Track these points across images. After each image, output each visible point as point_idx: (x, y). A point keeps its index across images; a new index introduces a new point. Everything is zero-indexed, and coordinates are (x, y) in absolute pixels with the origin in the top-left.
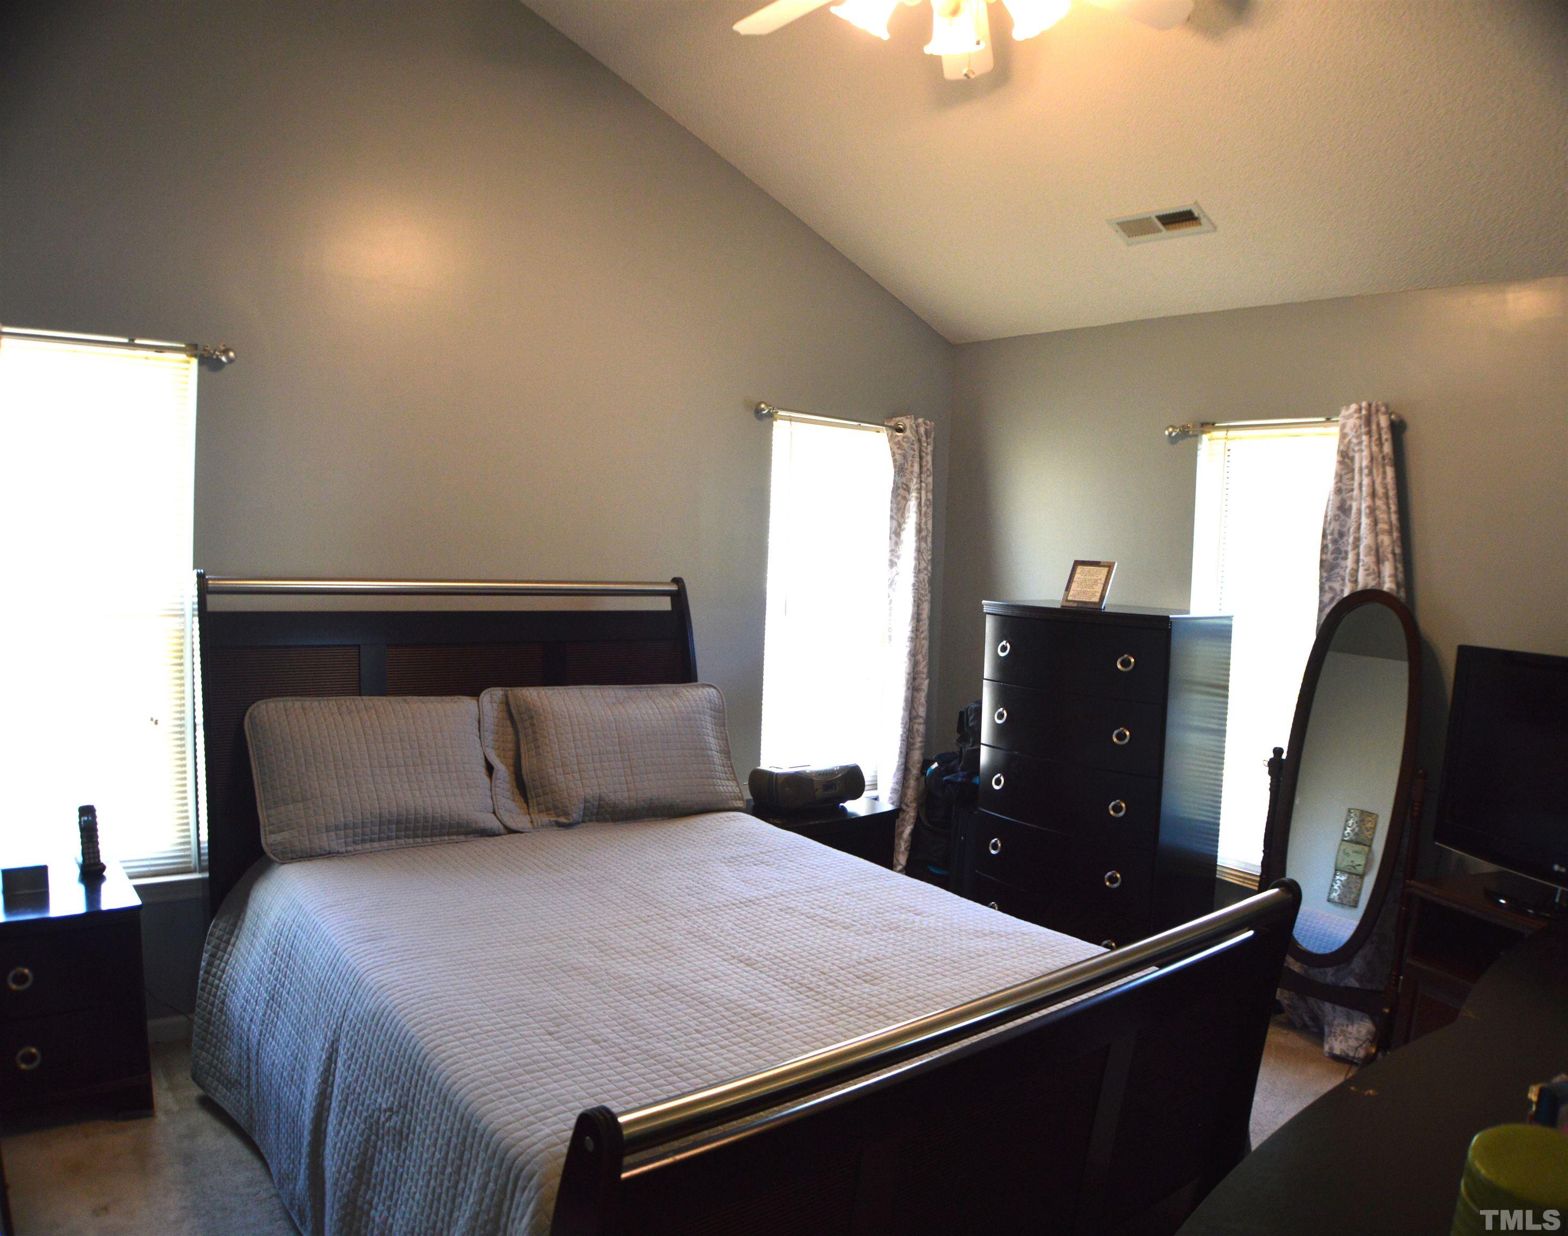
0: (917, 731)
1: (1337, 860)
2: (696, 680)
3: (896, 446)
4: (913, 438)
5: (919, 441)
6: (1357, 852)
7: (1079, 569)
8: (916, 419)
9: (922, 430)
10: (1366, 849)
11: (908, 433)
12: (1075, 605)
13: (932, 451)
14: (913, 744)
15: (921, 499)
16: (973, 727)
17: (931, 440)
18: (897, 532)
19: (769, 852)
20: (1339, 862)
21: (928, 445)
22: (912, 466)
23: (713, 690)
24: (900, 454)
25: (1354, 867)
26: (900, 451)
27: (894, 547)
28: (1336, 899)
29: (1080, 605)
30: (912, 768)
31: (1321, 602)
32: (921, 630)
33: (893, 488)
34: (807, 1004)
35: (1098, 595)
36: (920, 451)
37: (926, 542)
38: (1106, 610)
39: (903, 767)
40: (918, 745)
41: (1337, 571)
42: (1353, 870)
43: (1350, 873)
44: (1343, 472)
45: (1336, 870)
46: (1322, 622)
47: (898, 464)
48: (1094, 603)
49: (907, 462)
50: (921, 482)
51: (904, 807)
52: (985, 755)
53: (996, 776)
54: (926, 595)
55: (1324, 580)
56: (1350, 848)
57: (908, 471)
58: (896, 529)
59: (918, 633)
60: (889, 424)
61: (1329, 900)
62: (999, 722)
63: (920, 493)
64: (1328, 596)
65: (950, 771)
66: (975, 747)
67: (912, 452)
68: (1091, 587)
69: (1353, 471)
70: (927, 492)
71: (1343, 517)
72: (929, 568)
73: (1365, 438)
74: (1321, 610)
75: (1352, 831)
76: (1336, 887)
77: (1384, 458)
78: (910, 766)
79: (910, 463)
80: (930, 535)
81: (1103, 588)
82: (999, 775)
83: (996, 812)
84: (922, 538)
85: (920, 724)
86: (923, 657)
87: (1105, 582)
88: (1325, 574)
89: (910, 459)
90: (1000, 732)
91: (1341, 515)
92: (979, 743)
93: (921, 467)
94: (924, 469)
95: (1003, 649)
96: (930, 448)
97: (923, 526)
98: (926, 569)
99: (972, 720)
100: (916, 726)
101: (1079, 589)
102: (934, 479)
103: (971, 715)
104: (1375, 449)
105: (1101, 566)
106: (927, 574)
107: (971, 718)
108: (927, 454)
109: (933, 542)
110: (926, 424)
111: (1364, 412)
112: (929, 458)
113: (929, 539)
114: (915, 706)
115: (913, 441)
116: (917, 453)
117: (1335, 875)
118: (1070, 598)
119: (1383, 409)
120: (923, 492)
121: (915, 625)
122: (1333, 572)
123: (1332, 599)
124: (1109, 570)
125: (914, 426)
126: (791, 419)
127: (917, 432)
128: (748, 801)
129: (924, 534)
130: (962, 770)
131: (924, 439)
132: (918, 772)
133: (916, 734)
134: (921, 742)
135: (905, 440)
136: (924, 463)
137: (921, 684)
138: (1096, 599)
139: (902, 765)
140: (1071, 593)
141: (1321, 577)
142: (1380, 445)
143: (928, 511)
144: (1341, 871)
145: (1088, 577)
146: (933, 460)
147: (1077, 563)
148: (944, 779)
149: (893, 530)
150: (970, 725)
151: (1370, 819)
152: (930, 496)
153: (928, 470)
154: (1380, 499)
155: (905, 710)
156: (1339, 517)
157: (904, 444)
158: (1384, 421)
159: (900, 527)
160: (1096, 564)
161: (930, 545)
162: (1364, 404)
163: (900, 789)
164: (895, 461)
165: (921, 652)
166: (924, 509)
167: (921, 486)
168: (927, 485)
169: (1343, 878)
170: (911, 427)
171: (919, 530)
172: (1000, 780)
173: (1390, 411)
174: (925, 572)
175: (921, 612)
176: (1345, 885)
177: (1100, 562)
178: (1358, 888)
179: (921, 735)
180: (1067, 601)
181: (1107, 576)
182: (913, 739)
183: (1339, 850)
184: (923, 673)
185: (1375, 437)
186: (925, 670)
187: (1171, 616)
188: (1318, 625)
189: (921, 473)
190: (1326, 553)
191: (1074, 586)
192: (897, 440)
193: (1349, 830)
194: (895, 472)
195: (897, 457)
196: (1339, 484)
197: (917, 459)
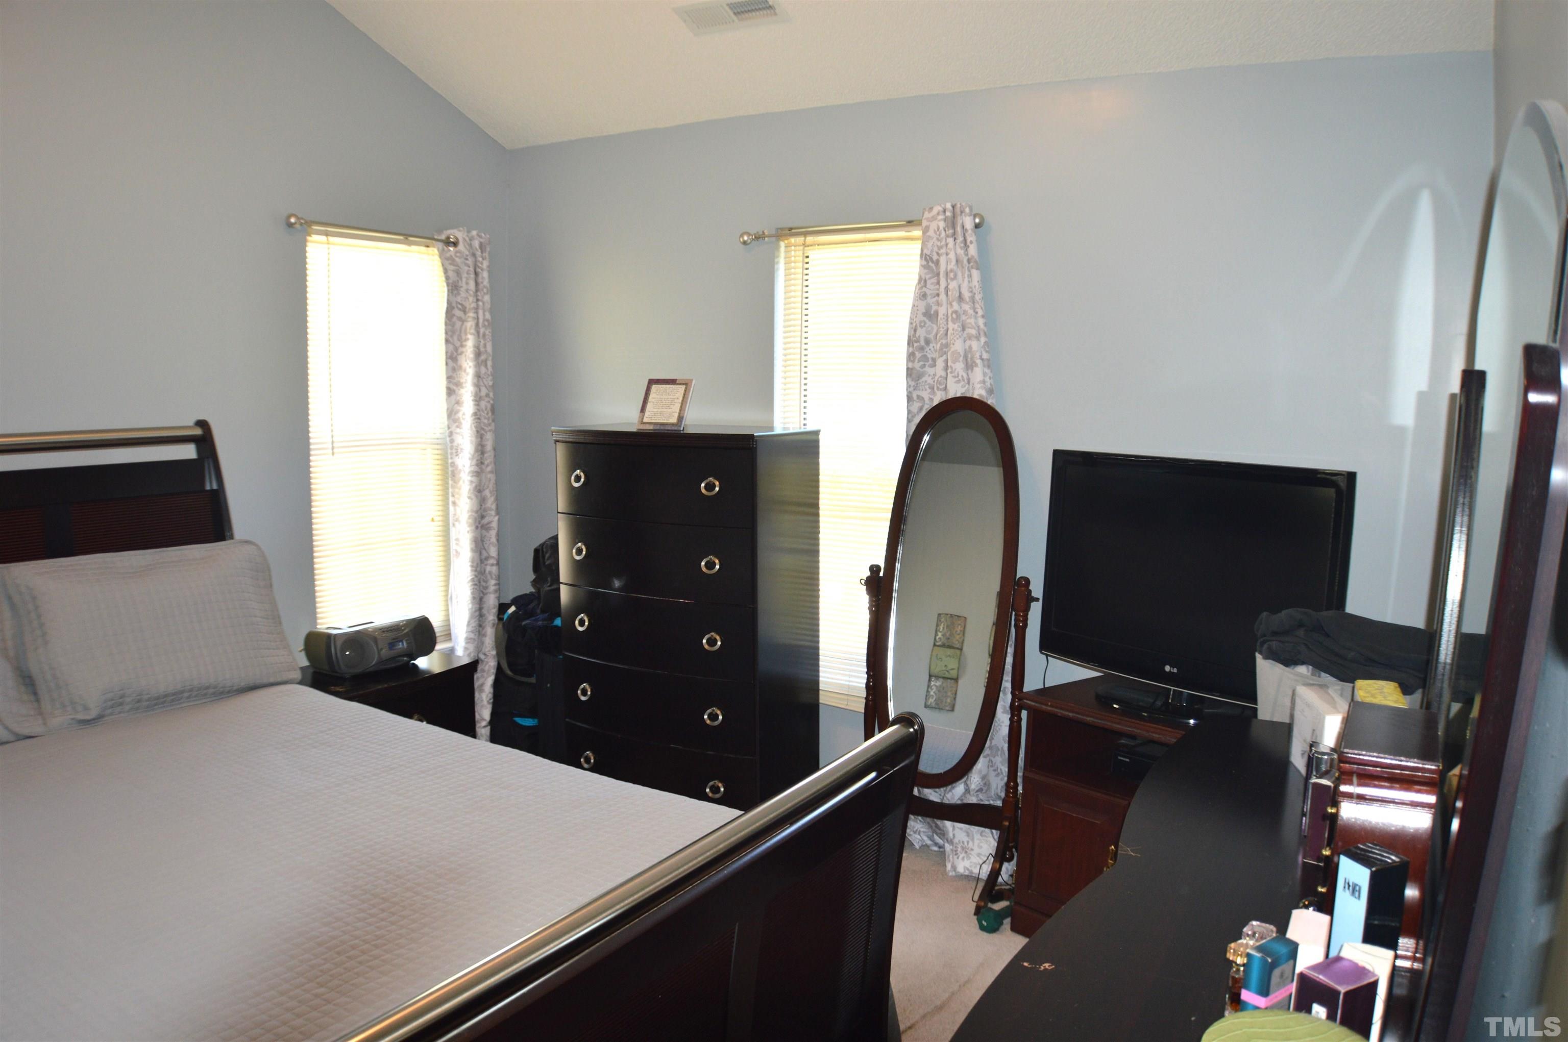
0: (490, 573)
1: (930, 668)
2: (232, 537)
3: (447, 262)
4: (467, 253)
5: (474, 255)
6: (949, 656)
7: (654, 388)
8: (469, 232)
9: (476, 244)
10: (958, 652)
11: (461, 247)
12: (651, 427)
13: (489, 267)
14: (486, 588)
15: (478, 318)
16: (549, 565)
17: (486, 255)
18: (453, 358)
19: (330, 729)
20: (932, 668)
21: (483, 259)
22: (467, 283)
23: (253, 547)
24: (453, 271)
25: (948, 671)
26: (452, 268)
27: (451, 374)
28: (933, 705)
29: (658, 427)
30: (487, 615)
31: (909, 412)
32: (486, 463)
33: (447, 308)
34: (382, 920)
35: (676, 415)
36: (475, 267)
37: (486, 366)
38: (685, 432)
39: (477, 613)
40: (492, 588)
41: (924, 379)
42: (947, 675)
43: (944, 678)
44: (927, 277)
45: (930, 676)
46: (911, 433)
47: (451, 281)
48: (673, 424)
49: (461, 279)
50: (478, 300)
51: (482, 656)
52: (565, 594)
53: (580, 617)
54: (490, 425)
55: (912, 389)
56: (941, 652)
57: (462, 289)
58: (452, 354)
59: (483, 467)
60: (439, 238)
61: (926, 706)
62: (578, 558)
63: (477, 313)
64: (916, 406)
65: (530, 614)
66: (555, 587)
67: (466, 268)
68: (668, 407)
69: (938, 274)
70: (484, 312)
71: (928, 323)
72: (491, 395)
73: (950, 240)
74: (909, 421)
75: (943, 635)
76: (932, 693)
77: (969, 261)
78: (484, 611)
79: (464, 280)
80: (490, 358)
81: (681, 407)
82: (582, 615)
83: (584, 656)
84: (482, 361)
85: (492, 565)
86: (491, 492)
87: (683, 401)
88: (913, 383)
89: (464, 275)
90: (579, 568)
91: (927, 321)
92: (559, 583)
93: (477, 284)
94: (481, 286)
95: (578, 479)
96: (485, 264)
97: (482, 349)
98: (487, 395)
99: (548, 559)
100: (488, 568)
101: (655, 410)
102: (491, 298)
103: (546, 553)
104: (960, 252)
105: (678, 384)
106: (489, 402)
107: (547, 556)
108: (482, 270)
109: (493, 367)
110: (480, 237)
111: (948, 214)
112: (485, 274)
113: (489, 363)
114: (486, 546)
115: (467, 256)
116: (472, 269)
117: (930, 680)
118: (645, 420)
119: (967, 210)
120: (481, 312)
121: (479, 458)
122: (920, 381)
123: (921, 409)
124: (686, 388)
125: (467, 239)
126: (327, 234)
127: (471, 245)
128: (302, 669)
129: (483, 357)
130: (543, 612)
131: (479, 253)
132: (496, 618)
133: (489, 577)
134: (495, 585)
135: (458, 255)
136: (480, 280)
137: (489, 523)
138: (674, 420)
139: (476, 611)
140: (647, 414)
141: (909, 386)
142: (966, 246)
143: (487, 332)
144: (935, 676)
145: (664, 396)
146: (490, 277)
147: (652, 382)
148: (523, 623)
149: (449, 354)
150: (547, 563)
151: (959, 622)
152: (488, 316)
153: (485, 287)
154: (967, 303)
155: (473, 550)
156: (925, 323)
157: (457, 259)
158: (969, 223)
159: (457, 352)
160: (672, 382)
161: (490, 369)
162: (949, 206)
163: (476, 637)
164: (447, 278)
165: (488, 487)
166: (482, 330)
167: (478, 305)
168: (484, 303)
169: (938, 684)
170: (464, 239)
171: (478, 354)
172: (584, 621)
173: (974, 212)
174: (487, 399)
175: (484, 443)
176: (940, 690)
177: (676, 380)
178: (954, 692)
179: (494, 577)
180: (643, 423)
181: (684, 394)
182: (486, 582)
183: (931, 655)
184: (491, 509)
185: (960, 239)
186: (494, 507)
187: (755, 434)
188: (907, 436)
189: (477, 290)
190: (913, 362)
191: (649, 407)
192: (448, 255)
193: (940, 635)
194: (448, 290)
195: (451, 274)
196: (924, 289)
197: (473, 276)
